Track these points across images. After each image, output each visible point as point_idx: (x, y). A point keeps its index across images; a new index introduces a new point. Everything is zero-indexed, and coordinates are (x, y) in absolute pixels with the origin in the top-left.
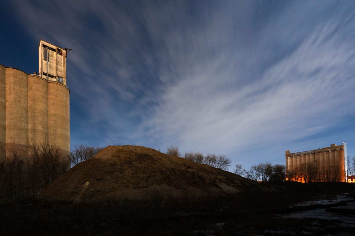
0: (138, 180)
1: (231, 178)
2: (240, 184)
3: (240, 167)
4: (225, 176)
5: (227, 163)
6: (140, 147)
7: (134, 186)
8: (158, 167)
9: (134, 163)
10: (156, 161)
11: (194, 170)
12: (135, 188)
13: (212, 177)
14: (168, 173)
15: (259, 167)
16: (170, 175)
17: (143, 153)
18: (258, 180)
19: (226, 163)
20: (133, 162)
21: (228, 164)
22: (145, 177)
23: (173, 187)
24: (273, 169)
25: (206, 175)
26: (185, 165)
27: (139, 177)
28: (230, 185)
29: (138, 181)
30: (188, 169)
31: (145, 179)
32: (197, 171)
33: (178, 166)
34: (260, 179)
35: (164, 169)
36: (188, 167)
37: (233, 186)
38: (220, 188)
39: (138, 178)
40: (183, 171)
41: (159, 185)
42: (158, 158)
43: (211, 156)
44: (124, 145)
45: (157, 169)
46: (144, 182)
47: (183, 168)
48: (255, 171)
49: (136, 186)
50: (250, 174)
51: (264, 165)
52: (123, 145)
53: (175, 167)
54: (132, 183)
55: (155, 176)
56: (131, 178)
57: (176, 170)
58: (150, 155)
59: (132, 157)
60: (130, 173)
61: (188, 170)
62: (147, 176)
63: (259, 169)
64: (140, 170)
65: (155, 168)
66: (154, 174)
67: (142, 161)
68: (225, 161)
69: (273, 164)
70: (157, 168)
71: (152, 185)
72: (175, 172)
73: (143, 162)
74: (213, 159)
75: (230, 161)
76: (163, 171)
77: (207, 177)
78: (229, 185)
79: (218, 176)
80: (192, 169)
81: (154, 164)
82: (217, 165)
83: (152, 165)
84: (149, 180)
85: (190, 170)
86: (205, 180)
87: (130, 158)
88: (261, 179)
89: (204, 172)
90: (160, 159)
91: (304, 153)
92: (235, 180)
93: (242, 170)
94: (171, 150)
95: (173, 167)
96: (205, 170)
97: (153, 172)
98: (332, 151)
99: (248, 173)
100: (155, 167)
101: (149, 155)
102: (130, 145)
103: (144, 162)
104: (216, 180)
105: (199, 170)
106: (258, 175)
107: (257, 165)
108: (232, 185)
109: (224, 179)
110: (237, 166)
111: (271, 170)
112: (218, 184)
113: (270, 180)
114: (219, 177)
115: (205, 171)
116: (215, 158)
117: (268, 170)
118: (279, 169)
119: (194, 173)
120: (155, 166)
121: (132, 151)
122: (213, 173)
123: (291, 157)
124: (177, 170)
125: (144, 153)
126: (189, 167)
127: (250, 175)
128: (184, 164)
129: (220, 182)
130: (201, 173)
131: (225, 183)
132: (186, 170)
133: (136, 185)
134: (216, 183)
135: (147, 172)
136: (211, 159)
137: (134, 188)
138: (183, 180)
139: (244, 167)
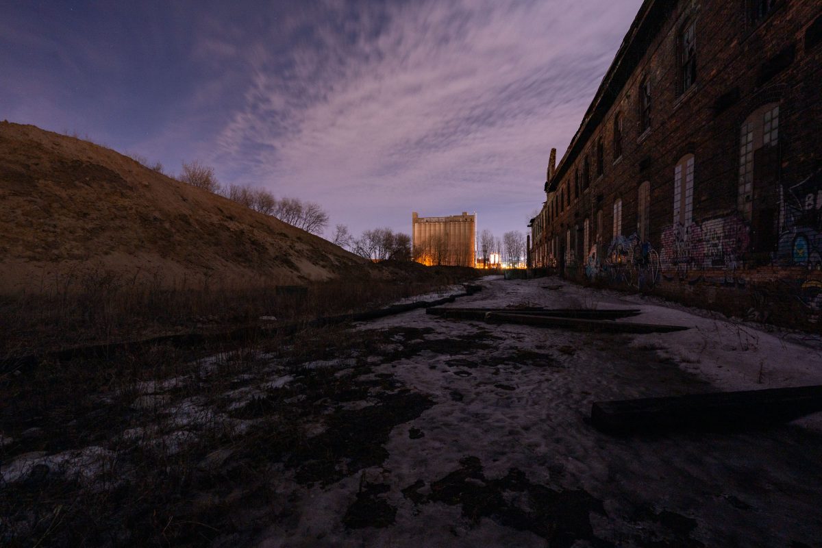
0: (51, 234)
1: (321, 250)
2: (337, 263)
3: (344, 232)
4: (312, 246)
5: (321, 221)
6: (78, 140)
7: (29, 253)
8: (134, 207)
9: (40, 181)
10: (131, 189)
11: (244, 227)
12: (32, 259)
13: (283, 244)
14: (167, 225)
15: (374, 234)
16: (174, 231)
17: (84, 159)
18: (373, 258)
19: (319, 219)
20: (38, 179)
21: (323, 223)
22: (83, 229)
23: (178, 261)
24: (394, 241)
25: (269, 239)
26: (222, 211)
27: (55, 226)
28: (317, 263)
29: (50, 239)
30: (227, 221)
31: (80, 233)
32: (251, 228)
33: (201, 212)
34: (375, 256)
35: (157, 214)
36: (227, 217)
37: (324, 267)
38: (297, 269)
39: (52, 229)
40: (212, 224)
41: (130, 254)
42: (140, 183)
43: (291, 202)
44: (6, 121)
45: (130, 212)
46: (74, 243)
47: (215, 219)
48: (368, 241)
49: (38, 253)
50: (361, 245)
51: (382, 232)
52: (3, 121)
53: (191, 213)
54: (21, 242)
55: (122, 228)
56: (18, 225)
57: (191, 220)
58: (112, 171)
59: (37, 164)
60: (19, 212)
61: (226, 223)
62: (90, 226)
63: (374, 238)
64: (63, 207)
65: (125, 208)
66: (118, 222)
67: (77, 182)
68: (318, 217)
69: (395, 232)
70: (131, 209)
71: (106, 253)
72: (190, 224)
73: (82, 184)
74: (293, 209)
75: (326, 218)
76: (152, 219)
77: (272, 244)
78: (315, 264)
79: (296, 244)
80: (239, 222)
81: (122, 195)
82: (303, 222)
83: (117, 198)
84: (96, 240)
85: (232, 225)
86: (267, 249)
87: (29, 166)
88: (378, 256)
89: (265, 233)
90: (145, 186)
91: (434, 220)
92: (330, 253)
93: (347, 236)
94: (194, 172)
95: (187, 212)
96: (269, 228)
97: (116, 217)
98: (463, 221)
99: (357, 243)
100: (126, 204)
101: (107, 169)
102: (34, 126)
103: (86, 186)
104: (292, 252)
105: (254, 227)
106: (372, 248)
107: (372, 231)
108: (321, 263)
109: (307, 250)
110: (339, 228)
111: (392, 241)
112: (293, 259)
113: (390, 257)
114: (298, 246)
115: (270, 231)
116: (299, 207)
117: (387, 241)
118: (403, 240)
119: (242, 232)
120: (127, 202)
121: (39, 146)
122: (285, 236)
123: (419, 223)
124: (197, 220)
125: (91, 161)
126: (231, 218)
127: (361, 248)
128: (219, 209)
129: (298, 257)
130: (259, 235)
131: (309, 259)
132: (221, 224)
133: (40, 250)
134: (290, 258)
135: (95, 216)
136: (291, 209)
137: (29, 257)
138: (210, 246)
139: (350, 231)
